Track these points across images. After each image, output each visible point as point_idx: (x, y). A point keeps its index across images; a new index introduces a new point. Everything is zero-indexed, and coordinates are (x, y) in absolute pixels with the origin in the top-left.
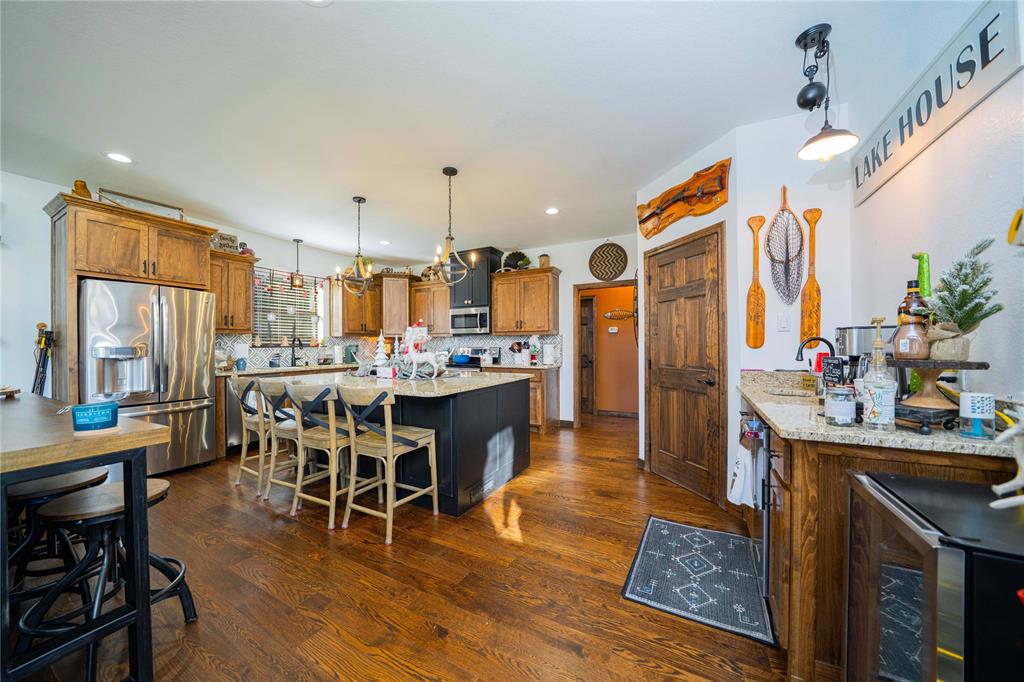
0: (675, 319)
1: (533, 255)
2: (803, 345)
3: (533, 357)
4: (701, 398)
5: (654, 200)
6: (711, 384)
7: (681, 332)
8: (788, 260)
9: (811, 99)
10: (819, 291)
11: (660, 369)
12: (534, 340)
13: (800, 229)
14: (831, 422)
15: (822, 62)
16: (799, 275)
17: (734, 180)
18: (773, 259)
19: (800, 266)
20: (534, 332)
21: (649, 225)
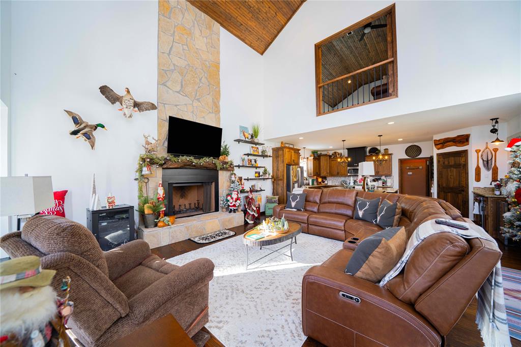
0: (450, 174)
1: (382, 149)
2: (492, 181)
3: (383, 183)
4: (459, 195)
5: (442, 139)
6: (463, 191)
7: (452, 177)
8: (488, 161)
9: (494, 131)
10: (497, 168)
11: (444, 187)
12: (383, 178)
13: (492, 153)
14: (496, 195)
15: (497, 125)
16: (491, 164)
17: (471, 140)
18: (483, 160)
19: (491, 162)
20: (384, 175)
21: (439, 146)
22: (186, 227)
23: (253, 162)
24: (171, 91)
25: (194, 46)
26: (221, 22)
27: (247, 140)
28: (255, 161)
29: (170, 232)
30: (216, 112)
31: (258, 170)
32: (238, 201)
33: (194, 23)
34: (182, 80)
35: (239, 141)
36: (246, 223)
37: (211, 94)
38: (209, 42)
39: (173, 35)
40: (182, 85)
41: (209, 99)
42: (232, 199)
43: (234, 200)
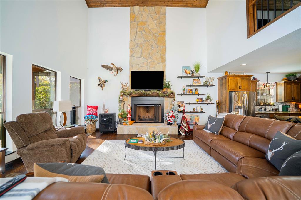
22: (136, 128)
23: (194, 91)
24: (135, 58)
25: (148, 29)
26: (167, 4)
27: (188, 75)
28: (196, 90)
29: (128, 128)
30: (163, 61)
31: (200, 97)
32: (173, 118)
33: (148, 17)
34: (141, 50)
35: (181, 77)
36: (180, 134)
37: (159, 51)
38: (158, 22)
39: (136, 29)
40: (141, 53)
41: (158, 55)
42: (169, 116)
43: (170, 117)
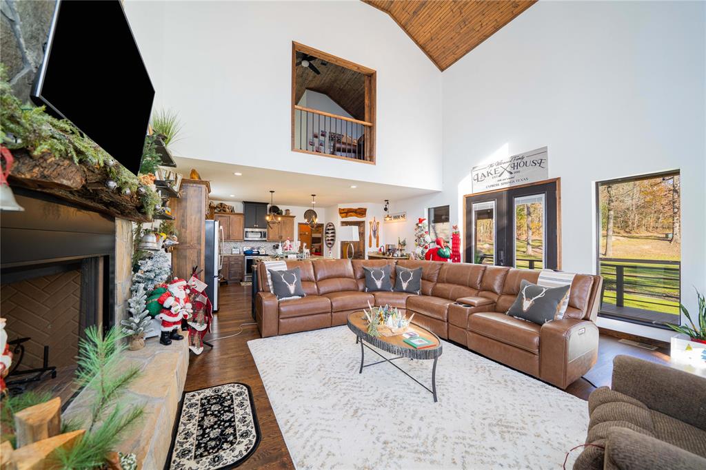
1: (282, 208)
5: (345, 209)
6: (361, 255)
8: (375, 231)
10: (379, 237)
13: (376, 225)
15: (388, 205)
16: (376, 234)
17: (368, 213)
21: (343, 215)
